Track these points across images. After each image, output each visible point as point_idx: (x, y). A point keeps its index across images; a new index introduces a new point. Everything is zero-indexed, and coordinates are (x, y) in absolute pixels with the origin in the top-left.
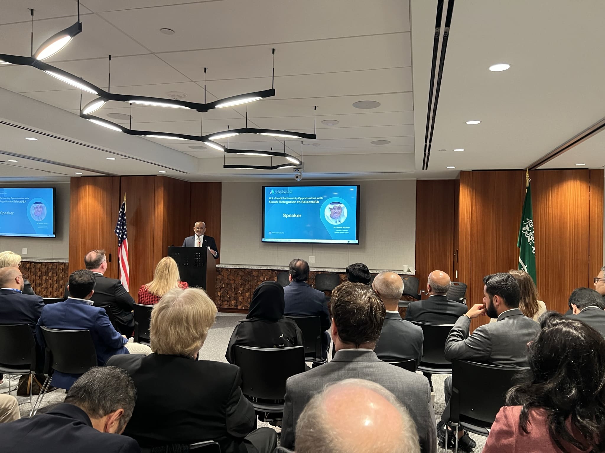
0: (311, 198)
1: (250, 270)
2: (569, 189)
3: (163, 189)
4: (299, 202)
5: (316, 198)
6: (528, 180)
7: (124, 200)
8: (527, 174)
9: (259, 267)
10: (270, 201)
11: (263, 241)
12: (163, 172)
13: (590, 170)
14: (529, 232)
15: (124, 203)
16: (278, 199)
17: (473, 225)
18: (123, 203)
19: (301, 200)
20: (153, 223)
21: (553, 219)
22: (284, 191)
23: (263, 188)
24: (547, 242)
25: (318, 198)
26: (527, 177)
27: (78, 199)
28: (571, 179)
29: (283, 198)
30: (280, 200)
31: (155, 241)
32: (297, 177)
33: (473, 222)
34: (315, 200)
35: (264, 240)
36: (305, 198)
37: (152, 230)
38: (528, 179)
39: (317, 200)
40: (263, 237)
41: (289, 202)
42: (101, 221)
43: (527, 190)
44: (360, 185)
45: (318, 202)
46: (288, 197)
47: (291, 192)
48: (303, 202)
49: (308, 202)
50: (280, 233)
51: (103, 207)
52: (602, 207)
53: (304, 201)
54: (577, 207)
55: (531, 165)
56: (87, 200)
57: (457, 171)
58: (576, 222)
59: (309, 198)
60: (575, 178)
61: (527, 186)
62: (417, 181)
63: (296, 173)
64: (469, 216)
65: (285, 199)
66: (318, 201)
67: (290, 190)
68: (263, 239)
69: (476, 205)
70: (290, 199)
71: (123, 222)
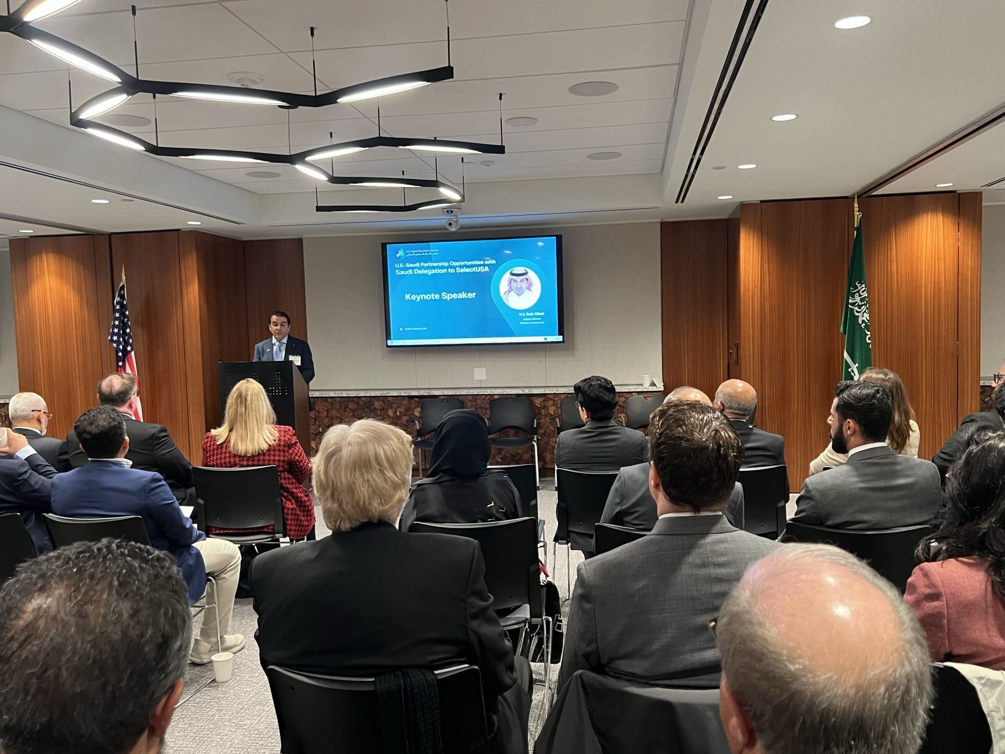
0: (474, 263)
1: (369, 399)
2: (925, 229)
3: (195, 255)
4: (451, 271)
5: (482, 262)
6: (857, 215)
7: (121, 280)
8: (856, 205)
9: (385, 393)
10: (396, 271)
11: (389, 345)
12: (194, 223)
13: (959, 194)
14: (860, 306)
15: (124, 285)
16: (412, 265)
17: (764, 298)
18: (121, 284)
19: (455, 267)
20: (180, 321)
21: (899, 282)
22: (423, 251)
23: (384, 246)
24: (889, 323)
25: (486, 262)
26: (855, 209)
27: (29, 281)
28: (927, 212)
29: (422, 264)
30: (415, 268)
31: (188, 354)
32: (450, 224)
33: (764, 294)
34: (481, 265)
35: (390, 343)
36: (463, 263)
37: (181, 333)
38: (856, 213)
39: (484, 265)
40: (388, 336)
41: (433, 271)
42: (78, 321)
43: (855, 232)
44: (561, 235)
45: (487, 269)
46: (431, 261)
47: (436, 252)
48: (459, 270)
49: (468, 270)
50: (420, 329)
51: (80, 293)
52: (979, 258)
53: (462, 268)
54: (938, 260)
55: (863, 189)
56: (47, 281)
57: (736, 202)
58: (936, 285)
59: (470, 263)
60: (935, 210)
61: (856, 226)
62: (663, 224)
63: (448, 217)
64: (757, 283)
65: (426, 265)
66: (486, 267)
67: (435, 248)
68: (388, 341)
69: (769, 262)
70: (435, 264)
71: (123, 322)
